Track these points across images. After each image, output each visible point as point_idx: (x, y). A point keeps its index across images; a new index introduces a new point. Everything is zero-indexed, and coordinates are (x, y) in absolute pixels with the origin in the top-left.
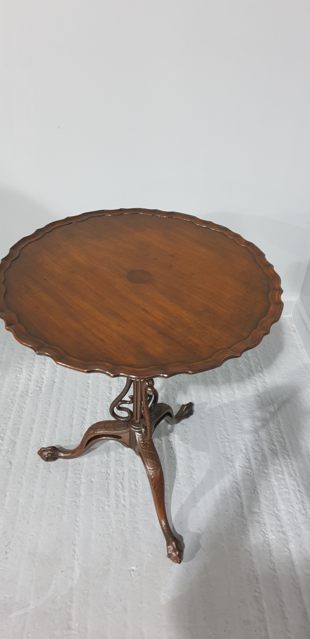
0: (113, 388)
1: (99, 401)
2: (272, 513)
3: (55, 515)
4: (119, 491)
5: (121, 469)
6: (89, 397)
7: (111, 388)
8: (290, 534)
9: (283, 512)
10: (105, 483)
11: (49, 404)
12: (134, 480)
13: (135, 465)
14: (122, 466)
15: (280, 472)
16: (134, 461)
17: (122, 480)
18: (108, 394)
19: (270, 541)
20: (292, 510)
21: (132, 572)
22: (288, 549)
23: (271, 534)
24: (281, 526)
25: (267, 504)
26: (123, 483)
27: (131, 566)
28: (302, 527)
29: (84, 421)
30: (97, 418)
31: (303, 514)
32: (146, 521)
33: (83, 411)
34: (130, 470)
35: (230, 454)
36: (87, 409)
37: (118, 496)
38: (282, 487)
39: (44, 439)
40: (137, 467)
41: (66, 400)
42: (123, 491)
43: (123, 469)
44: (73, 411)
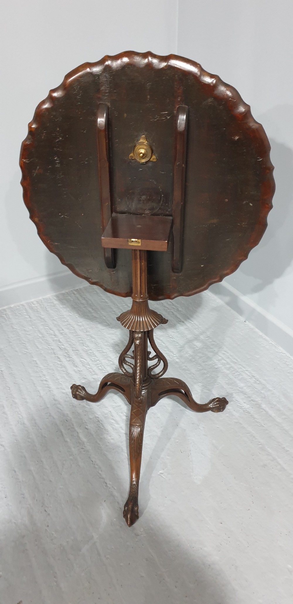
0: (60, 356)
1: (53, 370)
2: (238, 391)
3: (71, 465)
4: (114, 426)
5: (106, 410)
6: (42, 370)
7: (58, 357)
8: (258, 399)
9: (245, 388)
10: (99, 425)
11: (9, 388)
12: (122, 413)
13: (116, 403)
14: (106, 407)
15: (226, 364)
16: (113, 400)
17: (112, 417)
18: (59, 362)
19: (248, 410)
20: (249, 384)
21: (161, 475)
22: (263, 409)
23: (245, 405)
24: (249, 397)
25: (231, 387)
26: (114, 419)
27: (158, 472)
28: (262, 392)
29: (50, 389)
30: (61, 382)
31: (259, 384)
32: (150, 436)
33: (45, 382)
34: (114, 408)
35: (184, 366)
36: (47, 380)
37: (116, 429)
38: (233, 372)
39: (22, 416)
40: (118, 403)
41: (22, 380)
42: (118, 424)
43: (107, 409)
44: (35, 386)
